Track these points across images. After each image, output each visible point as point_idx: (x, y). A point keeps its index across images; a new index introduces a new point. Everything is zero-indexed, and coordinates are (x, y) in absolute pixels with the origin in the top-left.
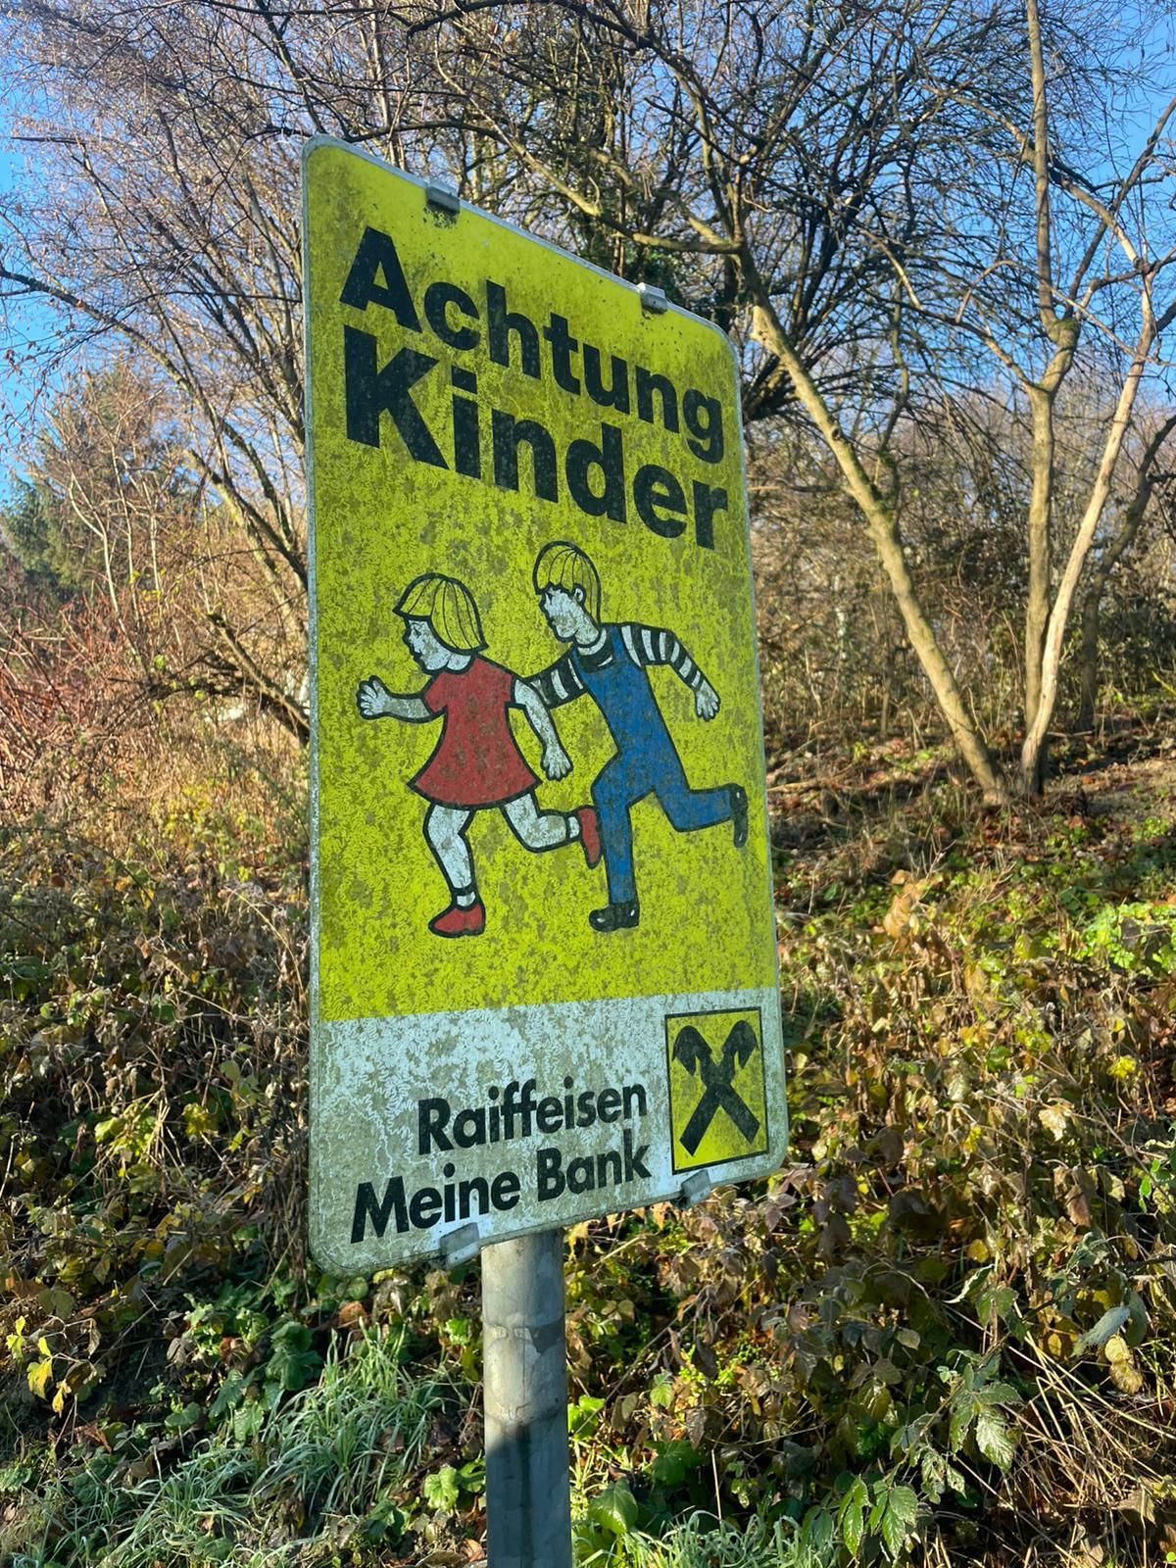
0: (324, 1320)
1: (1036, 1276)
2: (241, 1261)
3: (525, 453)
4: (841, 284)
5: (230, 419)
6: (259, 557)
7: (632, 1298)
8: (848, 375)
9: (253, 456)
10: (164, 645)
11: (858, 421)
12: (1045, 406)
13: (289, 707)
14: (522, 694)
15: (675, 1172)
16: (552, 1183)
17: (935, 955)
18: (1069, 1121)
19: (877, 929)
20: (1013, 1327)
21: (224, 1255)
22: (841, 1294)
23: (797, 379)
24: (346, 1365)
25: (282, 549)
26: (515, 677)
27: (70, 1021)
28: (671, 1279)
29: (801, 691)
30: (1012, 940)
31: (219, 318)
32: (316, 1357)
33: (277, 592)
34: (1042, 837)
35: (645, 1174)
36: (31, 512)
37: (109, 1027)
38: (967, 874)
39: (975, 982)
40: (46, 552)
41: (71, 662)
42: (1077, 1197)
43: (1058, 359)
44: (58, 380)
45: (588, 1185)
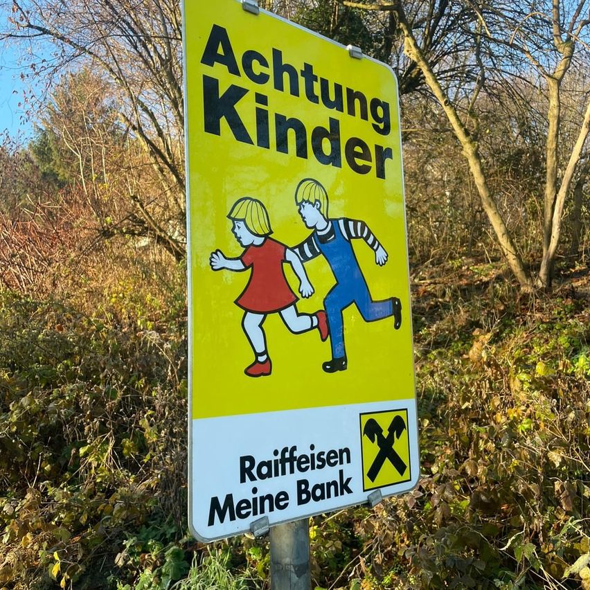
0: (190, 546)
1: (545, 536)
2: (150, 516)
3: (291, 134)
4: (450, 22)
5: (141, 98)
6: (155, 167)
7: (341, 539)
8: (453, 70)
9: (152, 115)
10: (109, 211)
11: (457, 93)
12: (556, 87)
13: (171, 242)
14: (290, 255)
15: (364, 491)
16: (304, 496)
17: (494, 371)
18: (563, 458)
19: (465, 356)
20: (533, 563)
21: (141, 513)
22: (445, 541)
23: (426, 73)
24: (200, 569)
25: (166, 162)
26: (286, 247)
27: (67, 398)
28: (360, 531)
29: (427, 232)
30: (535, 364)
31: (136, 47)
32: (187, 564)
33: (164, 184)
34: (551, 309)
35: (349, 491)
36: (44, 143)
37: (86, 401)
38: (512, 328)
39: (515, 385)
40: (52, 163)
41: (64, 219)
42: (566, 497)
43: (563, 62)
44: (57, 79)
45: (322, 497)
